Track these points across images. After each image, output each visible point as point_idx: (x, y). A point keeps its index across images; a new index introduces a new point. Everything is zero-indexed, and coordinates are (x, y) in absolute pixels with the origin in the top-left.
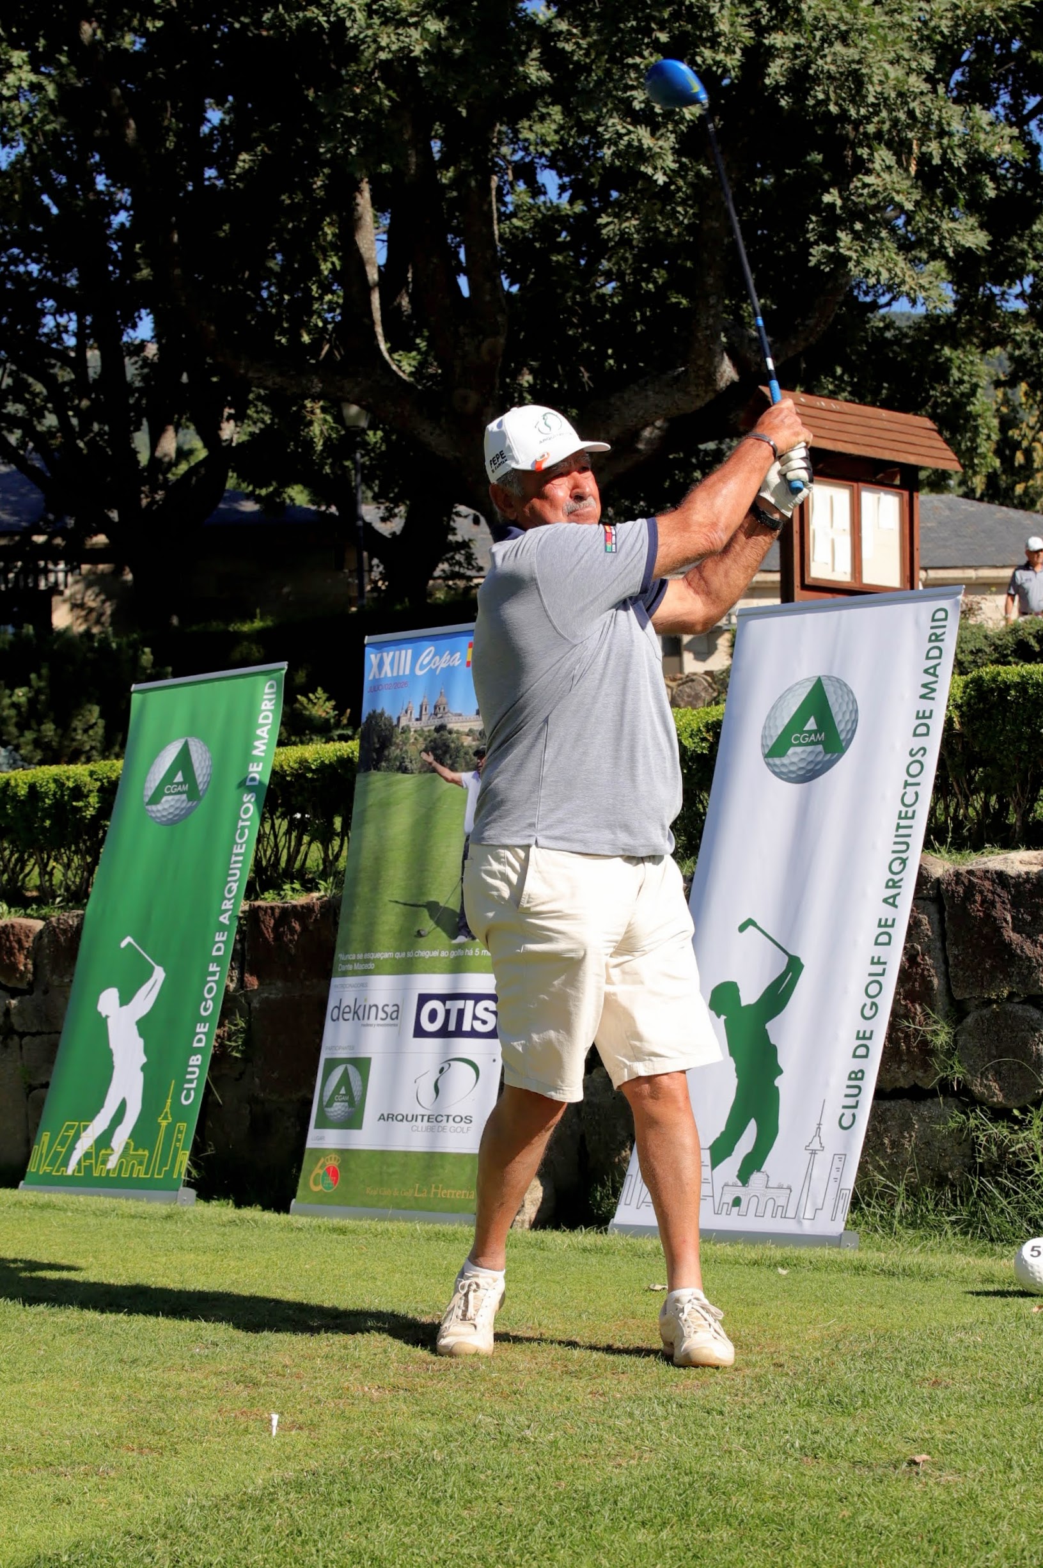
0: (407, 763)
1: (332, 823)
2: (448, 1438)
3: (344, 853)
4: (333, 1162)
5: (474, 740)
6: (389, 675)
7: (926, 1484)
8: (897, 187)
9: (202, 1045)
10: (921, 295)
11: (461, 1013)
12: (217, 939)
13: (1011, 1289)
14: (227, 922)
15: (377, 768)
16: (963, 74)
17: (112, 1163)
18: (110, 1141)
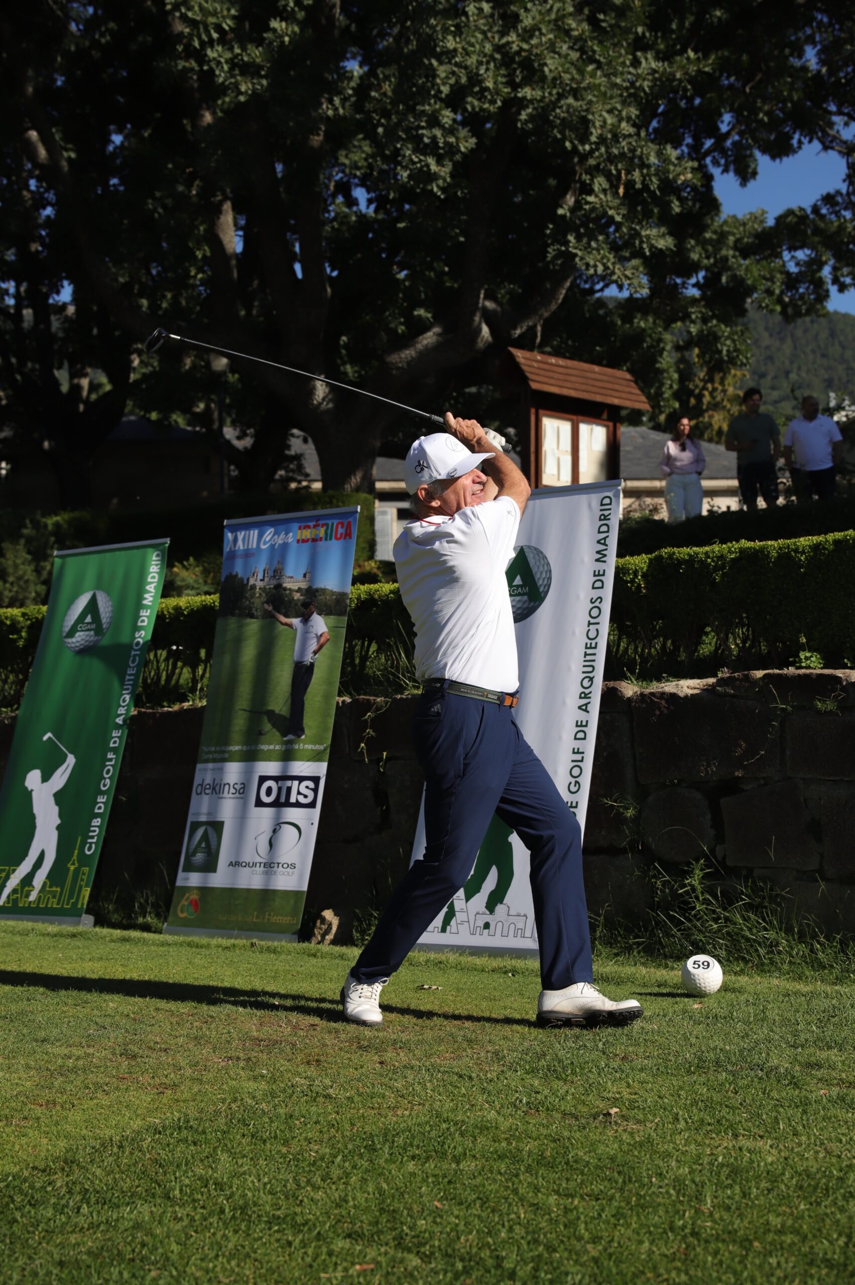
0: (254, 611)
1: (198, 653)
2: (273, 1095)
3: (207, 675)
4: (194, 896)
5: (301, 595)
6: (241, 548)
7: (616, 1131)
8: (610, 204)
9: (101, 811)
10: (626, 282)
11: (289, 789)
12: (114, 735)
13: (679, 991)
14: (121, 722)
15: (233, 615)
16: (658, 122)
17: (33, 897)
18: (32, 881)
